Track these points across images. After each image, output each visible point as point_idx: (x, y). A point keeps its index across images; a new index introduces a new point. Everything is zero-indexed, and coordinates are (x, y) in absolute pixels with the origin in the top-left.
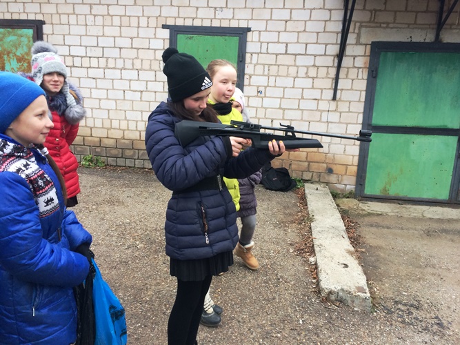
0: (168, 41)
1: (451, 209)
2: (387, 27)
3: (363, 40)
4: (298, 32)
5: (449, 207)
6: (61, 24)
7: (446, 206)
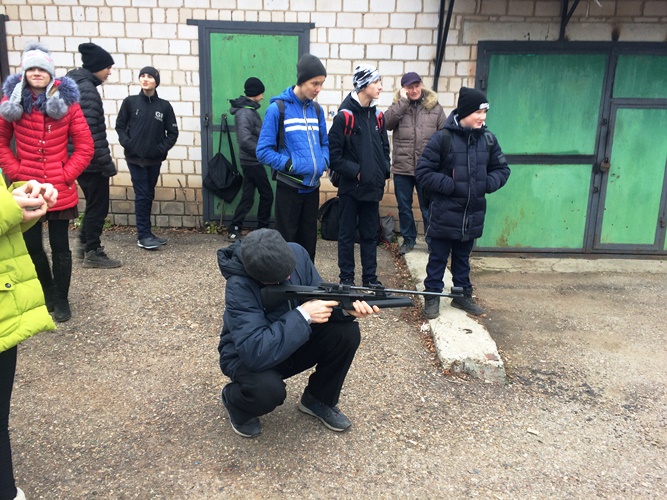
0: (197, 42)
1: (586, 260)
2: (498, 21)
3: (467, 39)
4: (381, 29)
5: (584, 258)
6: (33, 20)
7: (580, 258)
